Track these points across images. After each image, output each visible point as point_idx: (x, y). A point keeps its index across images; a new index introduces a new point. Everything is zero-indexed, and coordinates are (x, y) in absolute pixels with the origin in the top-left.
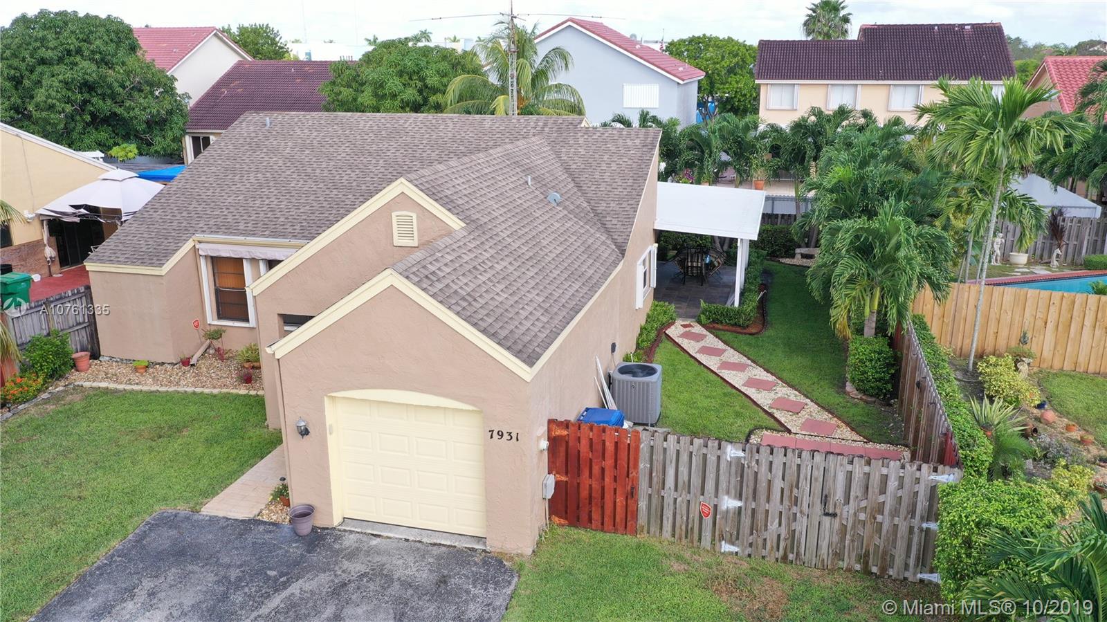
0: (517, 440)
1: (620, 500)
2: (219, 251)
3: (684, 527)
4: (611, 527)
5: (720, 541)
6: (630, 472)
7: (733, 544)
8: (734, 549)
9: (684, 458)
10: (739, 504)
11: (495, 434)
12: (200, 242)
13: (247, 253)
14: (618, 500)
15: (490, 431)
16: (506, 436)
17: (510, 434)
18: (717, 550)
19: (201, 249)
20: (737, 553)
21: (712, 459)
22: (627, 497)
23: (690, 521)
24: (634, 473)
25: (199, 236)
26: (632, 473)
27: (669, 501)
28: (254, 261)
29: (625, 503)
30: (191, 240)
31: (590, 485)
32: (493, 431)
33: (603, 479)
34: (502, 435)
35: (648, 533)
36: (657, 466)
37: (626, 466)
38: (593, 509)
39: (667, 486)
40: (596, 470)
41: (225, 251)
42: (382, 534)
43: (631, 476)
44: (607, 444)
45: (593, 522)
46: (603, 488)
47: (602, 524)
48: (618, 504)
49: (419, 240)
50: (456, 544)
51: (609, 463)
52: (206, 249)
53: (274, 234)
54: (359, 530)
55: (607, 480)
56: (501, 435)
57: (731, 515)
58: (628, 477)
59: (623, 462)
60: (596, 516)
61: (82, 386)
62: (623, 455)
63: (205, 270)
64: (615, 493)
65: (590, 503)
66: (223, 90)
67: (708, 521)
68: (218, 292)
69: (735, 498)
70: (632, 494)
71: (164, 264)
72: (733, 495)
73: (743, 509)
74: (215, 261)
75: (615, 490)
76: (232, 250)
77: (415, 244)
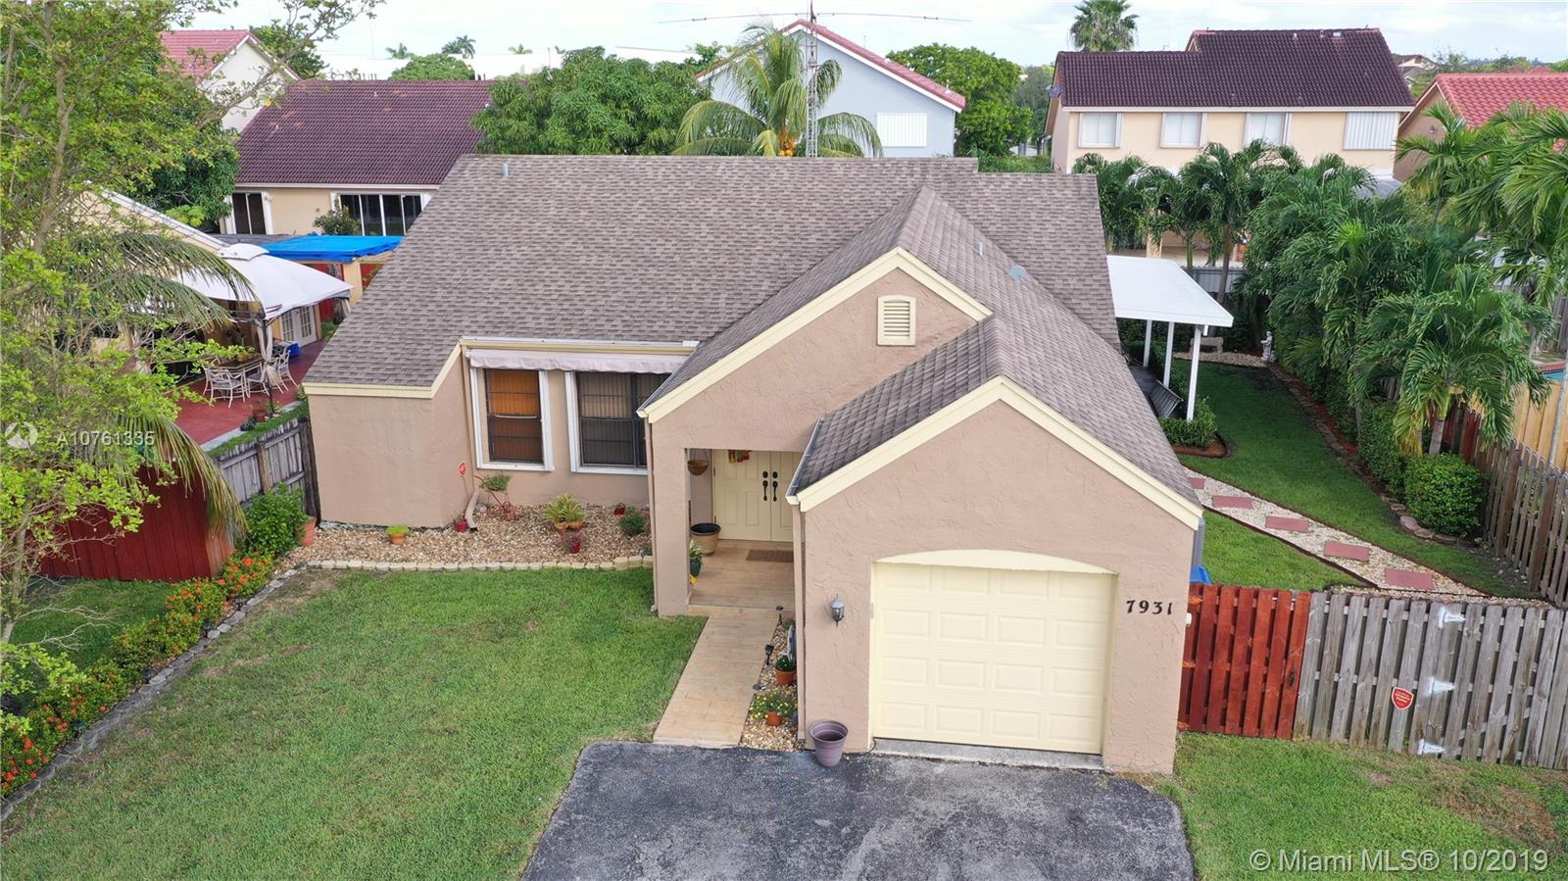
0: (1169, 612)
1: (1271, 691)
2: (502, 359)
3: (1364, 724)
4: (1254, 729)
5: (1417, 740)
6: (1290, 651)
7: (1435, 742)
8: (1437, 749)
9: (1374, 627)
10: (1448, 687)
11: (1136, 606)
12: (470, 348)
13: (548, 363)
14: (1268, 691)
15: (1128, 602)
16: (1152, 608)
17: (1158, 605)
18: (1411, 751)
19: (474, 358)
20: (1440, 756)
21: (1415, 627)
22: (1282, 686)
23: (1375, 713)
24: (1296, 653)
25: (466, 339)
26: (1293, 652)
27: (1344, 689)
28: (557, 373)
29: (1278, 694)
30: (458, 345)
31: (1229, 674)
32: (1133, 602)
33: (1249, 663)
34: (1146, 608)
35: (1310, 734)
36: (1333, 641)
37: (1285, 643)
38: (1229, 705)
39: (1344, 668)
40: (1239, 650)
41: (513, 361)
42: (942, 757)
43: (1291, 656)
44: (1260, 613)
45: (1227, 723)
46: (1247, 675)
47: (1241, 725)
48: (1268, 696)
49: (917, 336)
50: (1057, 765)
51: (1260, 638)
52: (481, 359)
53: (586, 333)
54: (906, 754)
55: (1253, 662)
56: (1145, 606)
57: (1436, 703)
58: (1286, 657)
59: (1280, 638)
60: (1232, 715)
61: (320, 567)
62: (1282, 627)
63: (477, 386)
64: (1265, 681)
65: (1226, 696)
66: (271, 124)
67: (1401, 714)
68: (492, 421)
69: (1444, 679)
70: (1292, 681)
71: (432, 381)
72: (1442, 674)
73: (1455, 697)
74: (491, 375)
75: (1265, 676)
76: (524, 359)
77: (912, 341)
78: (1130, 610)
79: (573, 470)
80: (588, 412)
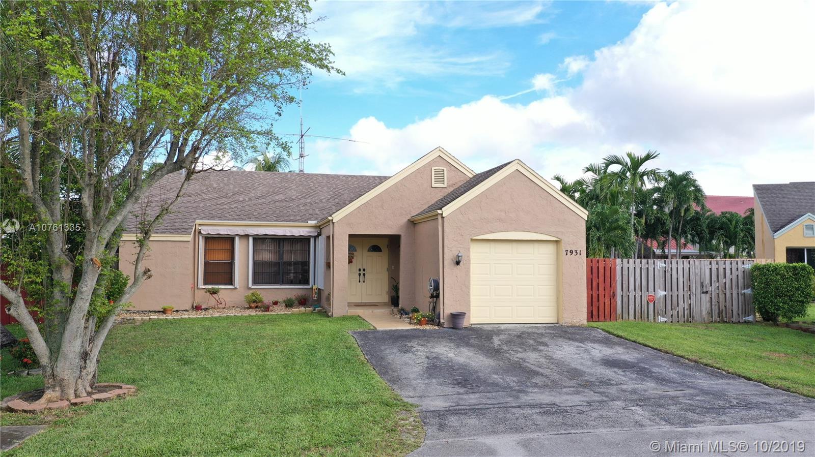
0: (580, 254)
3: (640, 311)
4: (603, 318)
5: (658, 316)
6: (612, 283)
7: (663, 317)
8: (665, 319)
9: (638, 271)
10: (665, 293)
11: (569, 252)
12: (200, 225)
13: (242, 232)
14: (606, 301)
15: (566, 251)
16: (574, 253)
17: (576, 251)
18: (656, 321)
19: (203, 230)
20: (666, 322)
21: (651, 270)
22: (611, 299)
23: (643, 306)
24: (614, 284)
25: (199, 221)
27: (632, 297)
28: (245, 237)
29: (610, 302)
30: (195, 223)
33: (598, 290)
34: (572, 253)
35: (622, 319)
36: (625, 278)
39: (630, 290)
41: (224, 231)
43: (612, 286)
44: (600, 268)
45: (593, 316)
46: (598, 295)
47: (598, 317)
48: (606, 303)
51: (601, 278)
53: (257, 219)
55: (600, 289)
57: (662, 298)
58: (611, 286)
59: (608, 280)
60: (595, 313)
62: (608, 274)
64: (605, 297)
65: (592, 305)
67: (651, 305)
68: (206, 264)
69: (662, 291)
70: (614, 295)
72: (662, 288)
73: (667, 296)
74: (209, 239)
75: (605, 295)
76: (230, 230)
77: (445, 186)
78: (567, 254)
79: (250, 286)
80: (257, 259)
